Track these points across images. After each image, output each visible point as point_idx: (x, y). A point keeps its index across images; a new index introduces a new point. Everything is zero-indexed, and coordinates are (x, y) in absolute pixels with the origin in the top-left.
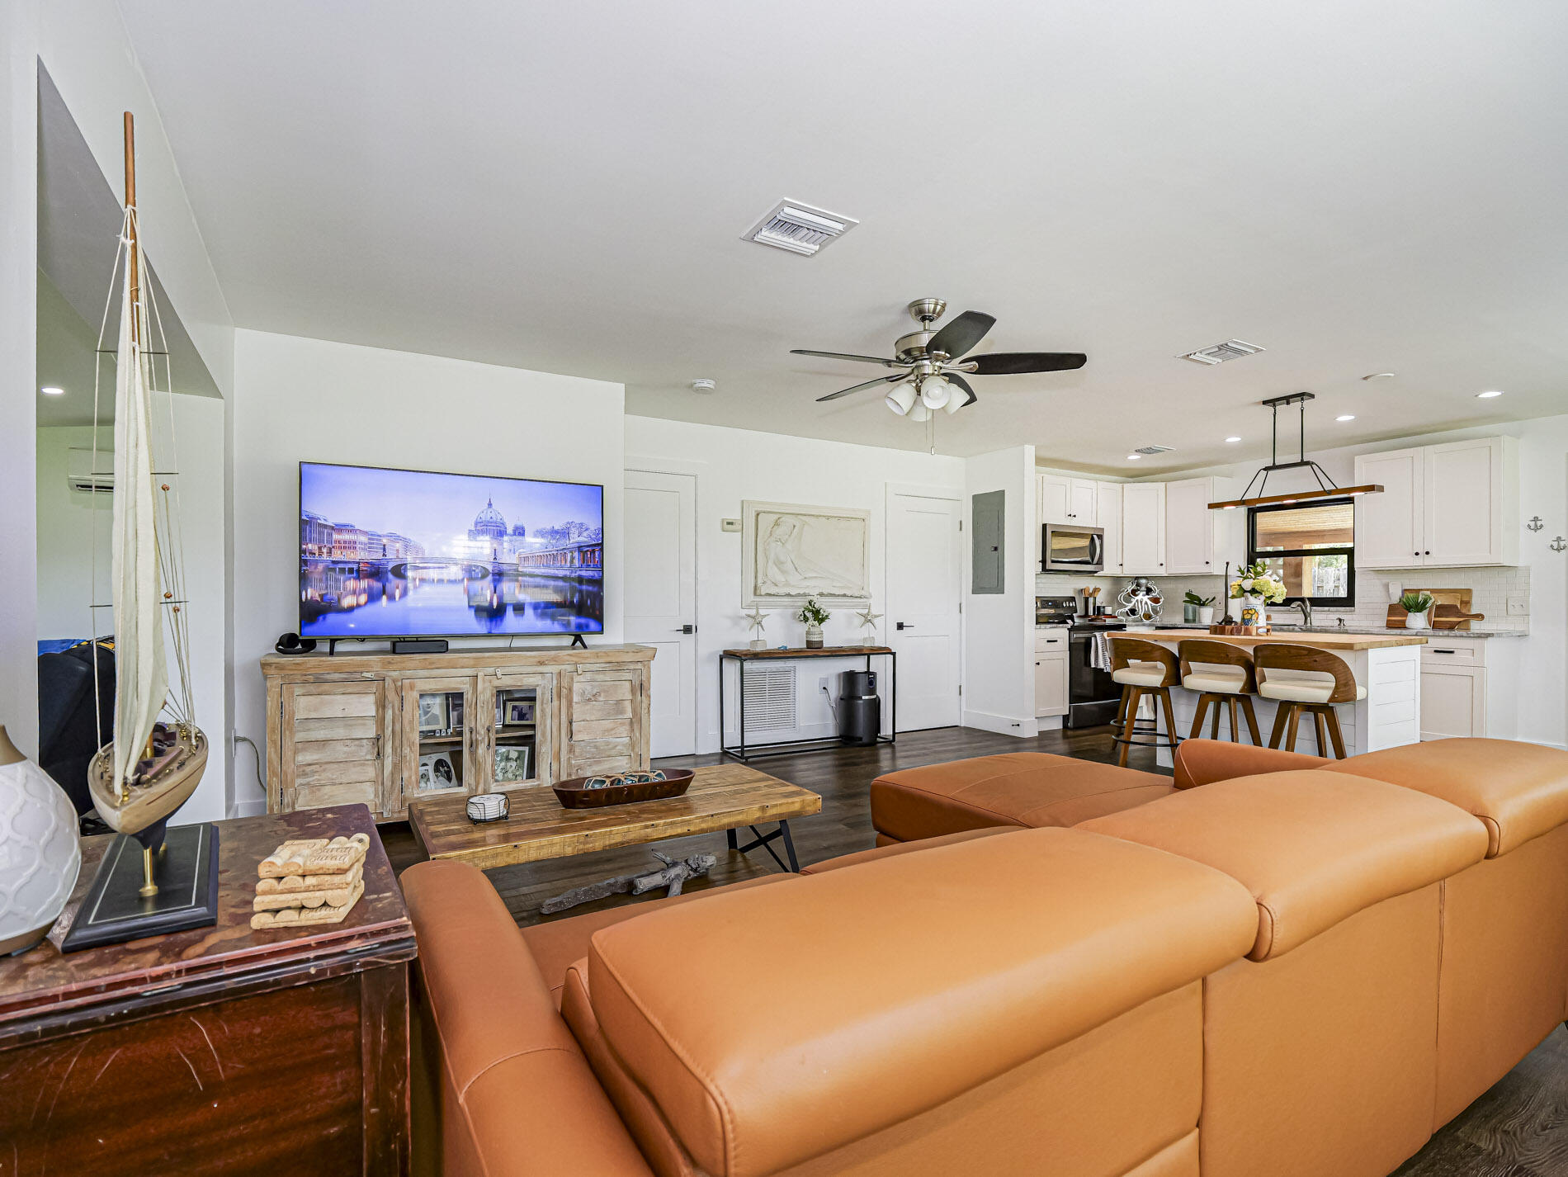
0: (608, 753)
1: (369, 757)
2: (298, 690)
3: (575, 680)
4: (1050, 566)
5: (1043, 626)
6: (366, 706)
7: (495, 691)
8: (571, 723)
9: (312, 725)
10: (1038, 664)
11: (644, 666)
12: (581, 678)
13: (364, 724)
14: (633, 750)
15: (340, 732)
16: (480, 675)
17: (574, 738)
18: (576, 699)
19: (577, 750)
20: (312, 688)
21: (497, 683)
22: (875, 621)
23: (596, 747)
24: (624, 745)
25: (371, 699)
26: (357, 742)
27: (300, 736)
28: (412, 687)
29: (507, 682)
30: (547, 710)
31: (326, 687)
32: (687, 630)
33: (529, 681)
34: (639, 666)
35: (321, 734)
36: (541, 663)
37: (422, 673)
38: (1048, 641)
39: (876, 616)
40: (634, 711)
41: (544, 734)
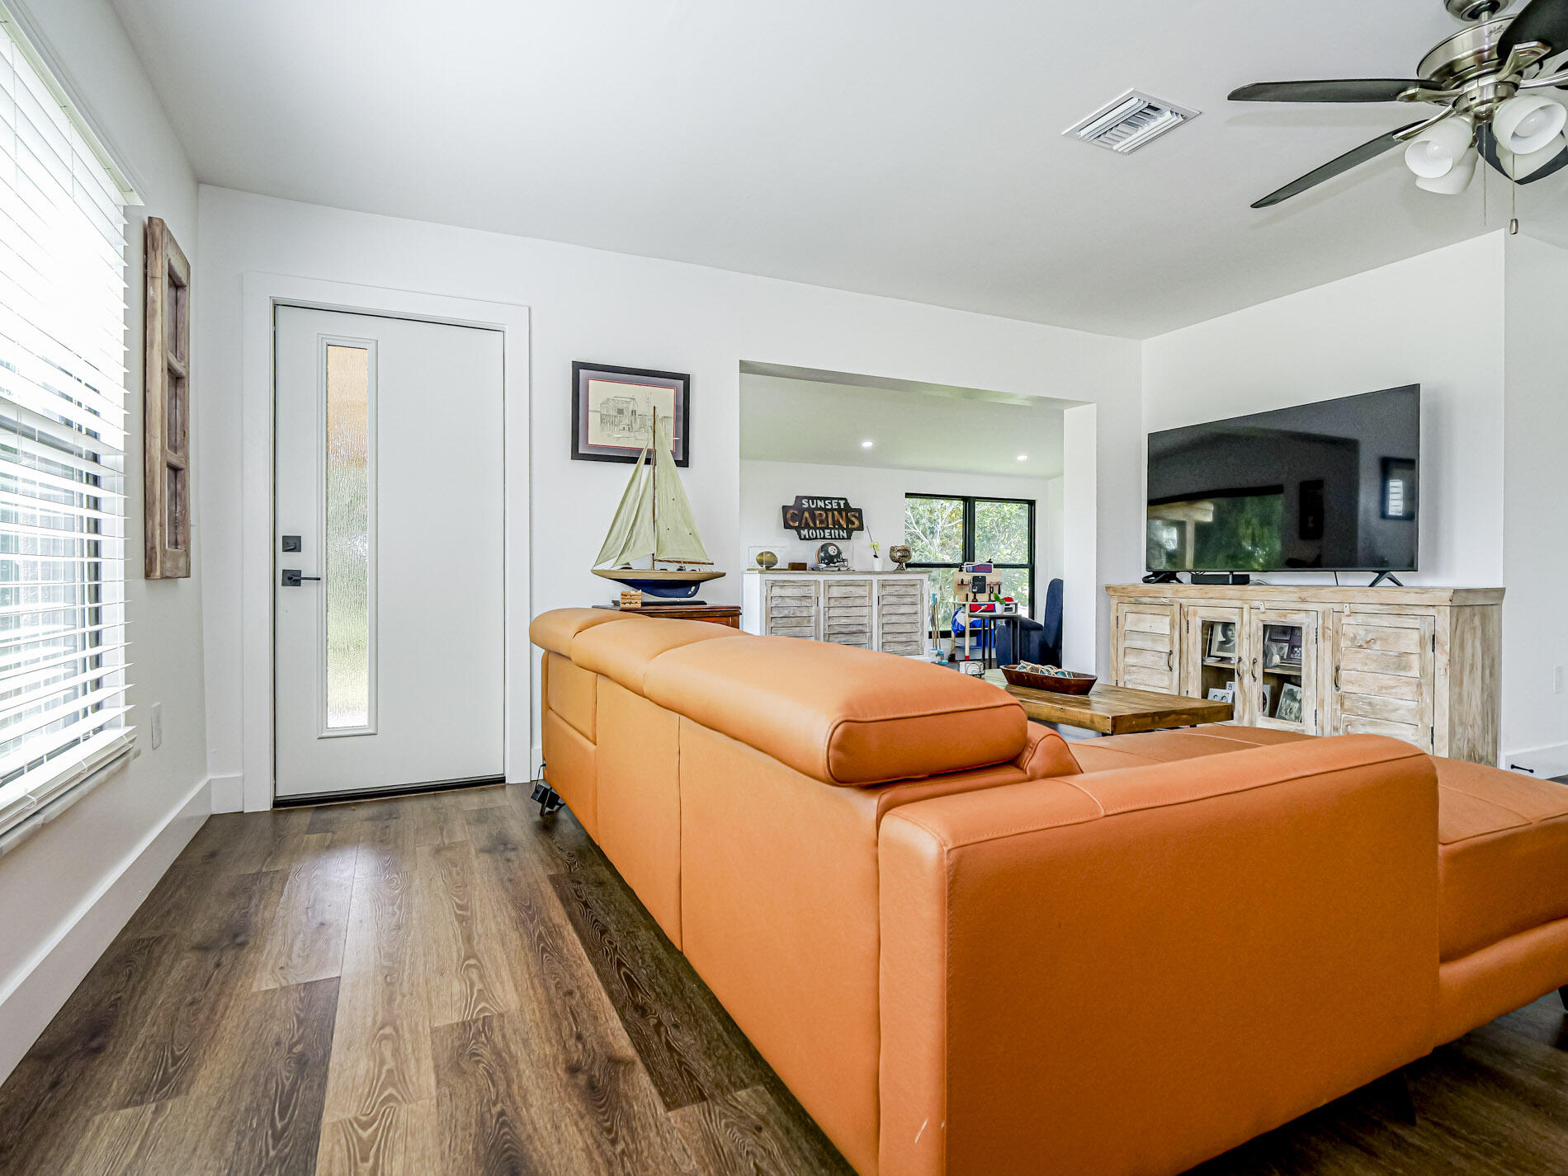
0: (1386, 715)
1: (1165, 668)
2: (1126, 608)
3: (1343, 622)
6: (1162, 625)
7: (1261, 625)
8: (1337, 669)
9: (1135, 636)
11: (1439, 612)
12: (1351, 620)
13: (1163, 641)
14: (1421, 719)
15: (1148, 645)
16: (1246, 607)
17: (1344, 688)
18: (1344, 643)
19: (1347, 704)
20: (1133, 608)
21: (1263, 617)
23: (1370, 704)
24: (1409, 710)
25: (1167, 620)
26: (1158, 654)
27: (1127, 644)
28: (1195, 614)
29: (1273, 619)
30: (1312, 651)
31: (1141, 608)
33: (1292, 620)
34: (1431, 611)
35: (1138, 644)
36: (1304, 601)
37: (1202, 602)
40: (1423, 669)
41: (1308, 676)
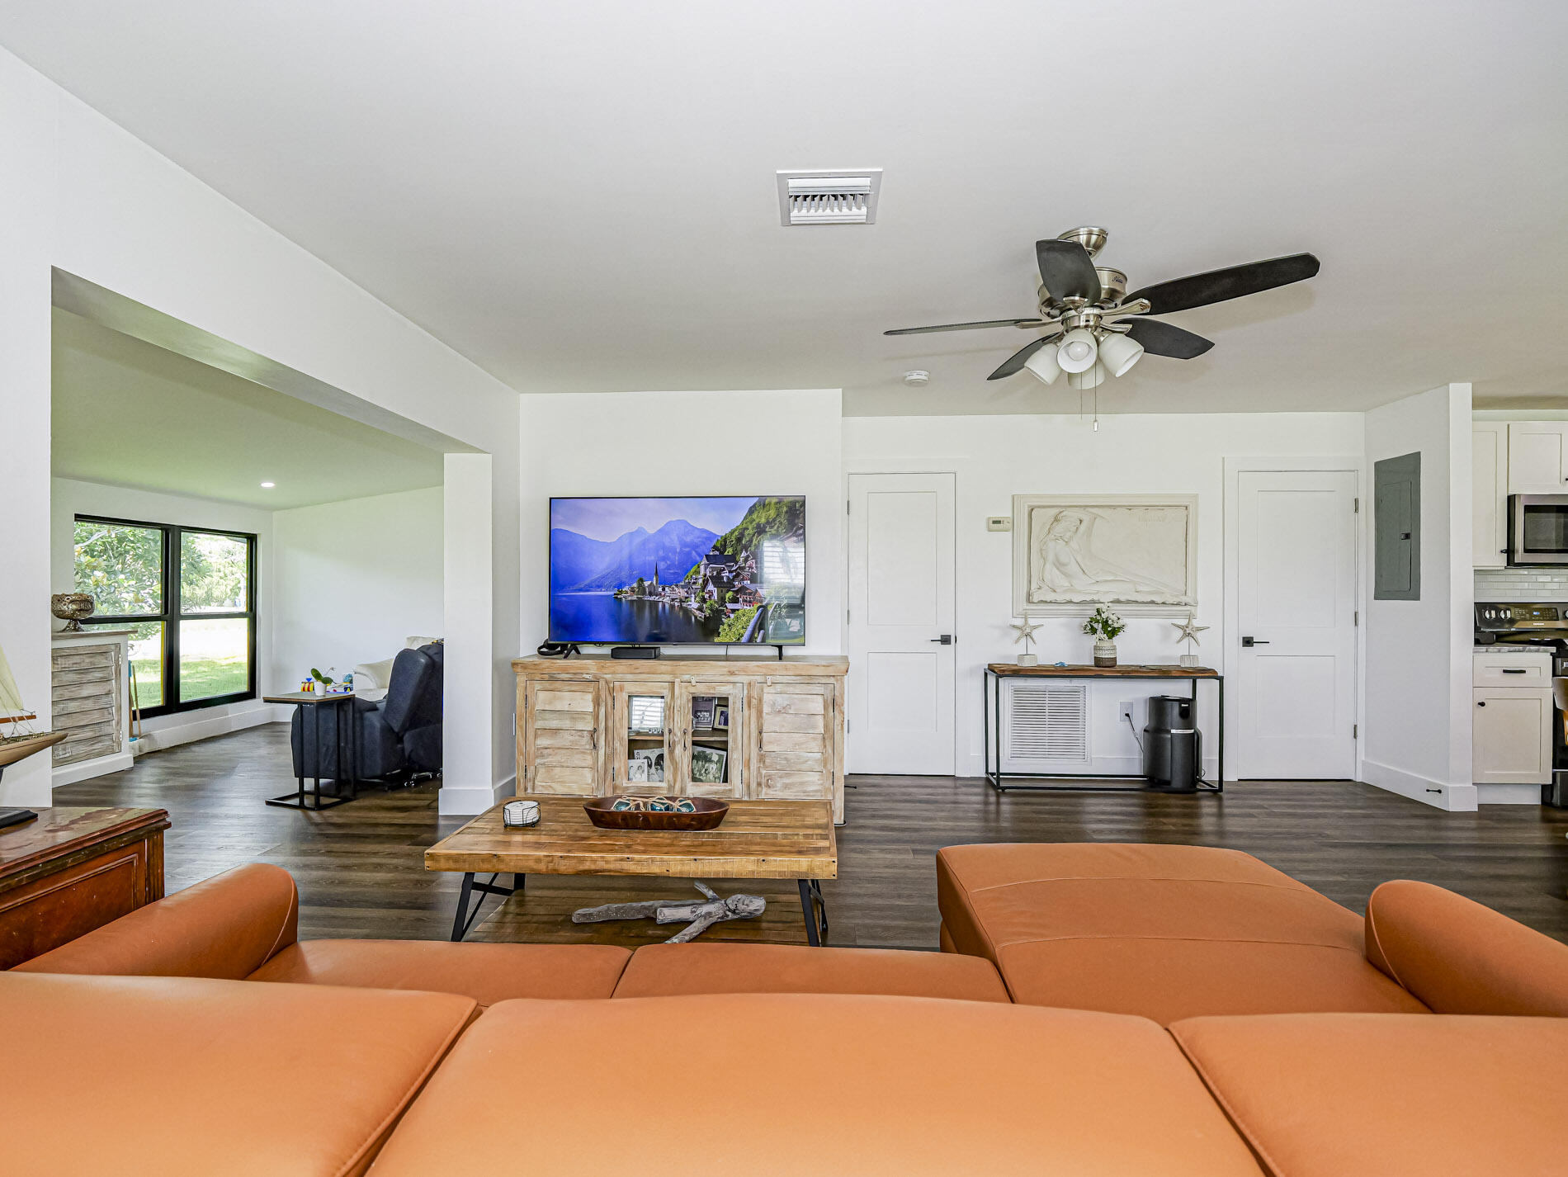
0: (798, 767)
1: (587, 747)
2: (538, 686)
3: (765, 691)
4: (1519, 557)
5: (1483, 648)
6: (585, 703)
7: (691, 697)
8: (760, 733)
9: (547, 715)
10: (1482, 704)
11: (837, 680)
12: (771, 690)
13: (584, 718)
14: (825, 766)
15: (566, 723)
16: (677, 681)
17: (765, 748)
18: (766, 709)
19: (768, 761)
20: (547, 685)
21: (692, 690)
22: (1199, 635)
23: (786, 759)
24: (816, 761)
25: (589, 697)
26: (579, 733)
27: (540, 724)
28: (622, 689)
29: (702, 690)
30: (738, 718)
31: (557, 685)
32: (945, 640)
33: (722, 691)
34: (832, 680)
35: (554, 724)
36: (732, 673)
37: (630, 677)
38: (1505, 671)
39: (1199, 629)
40: (826, 726)
41: (735, 741)
